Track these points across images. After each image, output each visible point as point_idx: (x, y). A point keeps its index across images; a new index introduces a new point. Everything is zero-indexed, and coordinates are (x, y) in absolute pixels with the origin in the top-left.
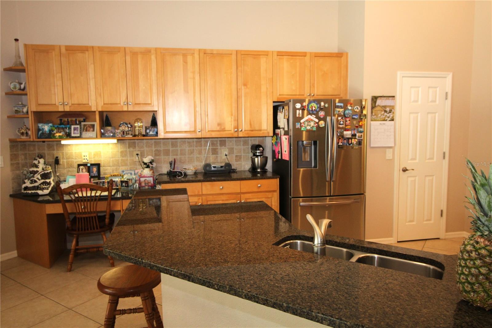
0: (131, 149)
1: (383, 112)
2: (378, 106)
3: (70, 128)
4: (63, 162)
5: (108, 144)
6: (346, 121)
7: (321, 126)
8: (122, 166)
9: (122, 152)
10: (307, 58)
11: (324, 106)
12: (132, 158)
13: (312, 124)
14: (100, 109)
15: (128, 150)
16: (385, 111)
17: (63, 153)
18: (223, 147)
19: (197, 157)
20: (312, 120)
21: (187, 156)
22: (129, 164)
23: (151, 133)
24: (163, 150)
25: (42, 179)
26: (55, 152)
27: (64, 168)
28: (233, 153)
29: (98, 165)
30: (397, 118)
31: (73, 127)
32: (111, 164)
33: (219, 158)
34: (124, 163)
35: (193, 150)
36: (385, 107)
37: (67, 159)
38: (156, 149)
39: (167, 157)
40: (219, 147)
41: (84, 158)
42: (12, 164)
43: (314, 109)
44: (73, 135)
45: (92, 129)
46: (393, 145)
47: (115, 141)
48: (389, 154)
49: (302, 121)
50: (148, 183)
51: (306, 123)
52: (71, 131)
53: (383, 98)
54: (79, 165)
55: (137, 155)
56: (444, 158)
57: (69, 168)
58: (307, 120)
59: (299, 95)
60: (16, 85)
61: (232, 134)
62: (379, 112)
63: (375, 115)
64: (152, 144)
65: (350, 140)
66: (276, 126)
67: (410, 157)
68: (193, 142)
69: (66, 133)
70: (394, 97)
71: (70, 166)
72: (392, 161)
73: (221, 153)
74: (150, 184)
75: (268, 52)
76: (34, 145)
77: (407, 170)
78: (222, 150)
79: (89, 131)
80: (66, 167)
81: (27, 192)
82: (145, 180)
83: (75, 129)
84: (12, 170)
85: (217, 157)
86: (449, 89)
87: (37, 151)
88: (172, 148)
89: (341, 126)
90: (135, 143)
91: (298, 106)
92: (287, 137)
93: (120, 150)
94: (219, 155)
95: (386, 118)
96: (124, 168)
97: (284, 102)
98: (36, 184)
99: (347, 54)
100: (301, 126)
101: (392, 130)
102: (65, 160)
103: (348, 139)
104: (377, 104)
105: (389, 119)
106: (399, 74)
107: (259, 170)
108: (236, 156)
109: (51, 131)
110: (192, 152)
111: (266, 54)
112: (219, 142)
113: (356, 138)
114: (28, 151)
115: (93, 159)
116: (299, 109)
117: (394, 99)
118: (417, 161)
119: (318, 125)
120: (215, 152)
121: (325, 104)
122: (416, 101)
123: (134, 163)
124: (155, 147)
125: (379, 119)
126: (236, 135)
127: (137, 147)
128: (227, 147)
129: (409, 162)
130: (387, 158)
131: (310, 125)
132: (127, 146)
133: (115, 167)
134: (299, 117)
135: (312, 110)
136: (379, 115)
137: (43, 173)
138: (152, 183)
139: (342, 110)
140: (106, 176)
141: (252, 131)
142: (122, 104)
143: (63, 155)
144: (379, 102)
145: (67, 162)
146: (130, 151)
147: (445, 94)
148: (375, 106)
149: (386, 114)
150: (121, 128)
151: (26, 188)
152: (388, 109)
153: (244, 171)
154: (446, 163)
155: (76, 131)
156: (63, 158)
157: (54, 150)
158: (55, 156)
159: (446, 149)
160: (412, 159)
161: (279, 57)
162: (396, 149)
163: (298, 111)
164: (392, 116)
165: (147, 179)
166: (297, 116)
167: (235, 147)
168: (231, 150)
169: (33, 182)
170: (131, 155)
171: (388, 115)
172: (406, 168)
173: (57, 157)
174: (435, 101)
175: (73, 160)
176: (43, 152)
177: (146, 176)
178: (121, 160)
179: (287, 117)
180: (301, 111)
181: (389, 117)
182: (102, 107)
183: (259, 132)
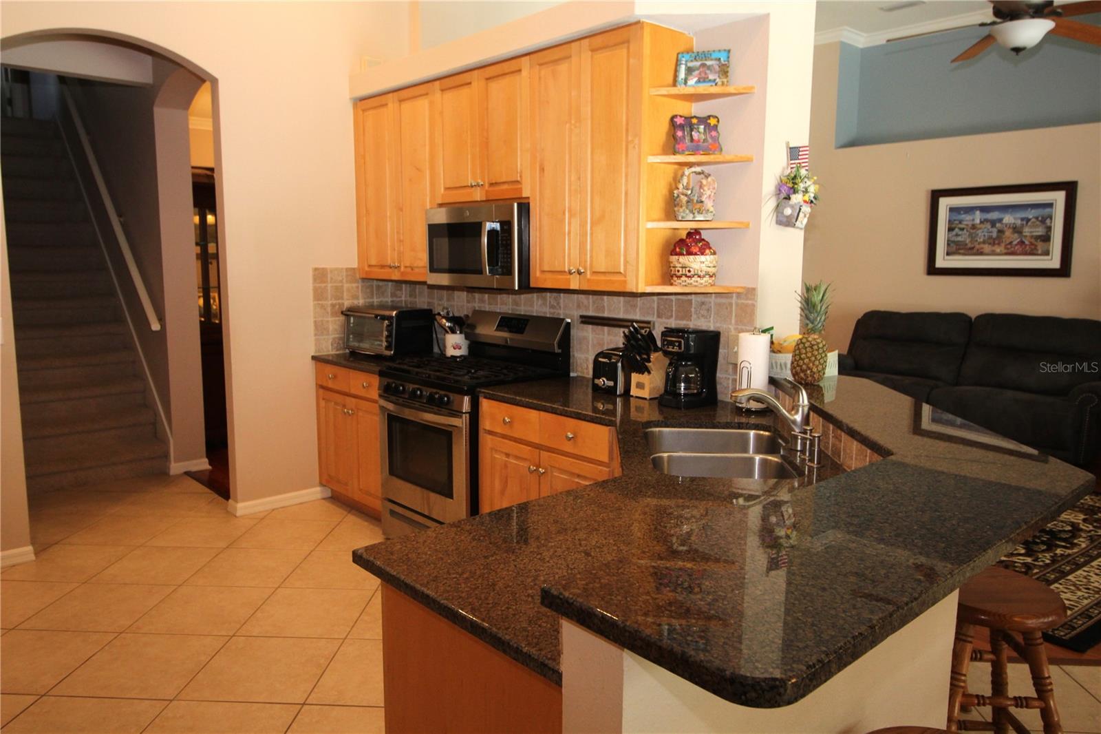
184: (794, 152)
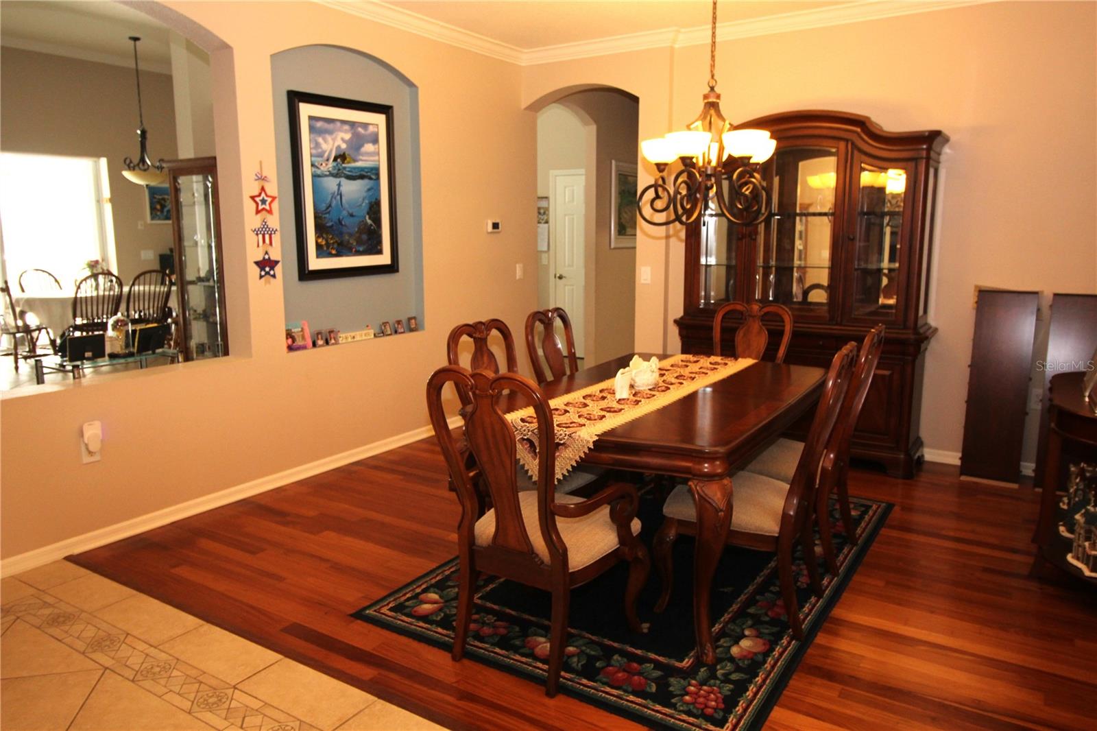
1: (537, 214)
16: (540, 213)
30: (551, 221)
36: (539, 208)
46: (547, 249)
48: (543, 259)
70: (548, 198)
72: (547, 267)
77: (563, 277)
95: (540, 221)
101: (547, 234)
105: (544, 221)
106: (551, 172)
117: (548, 201)
122: (571, 202)
129: (566, 268)
130: (544, 263)
149: (540, 216)
152: (542, 211)
162: (551, 254)
164: (546, 218)
171: (542, 217)
172: (562, 275)
181: (543, 220)
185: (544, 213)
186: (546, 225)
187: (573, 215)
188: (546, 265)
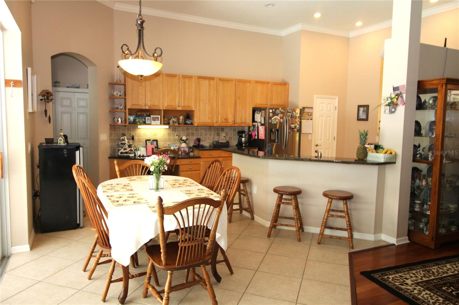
0: (174, 132)
1: (307, 115)
2: (305, 112)
3: (145, 119)
4: (136, 138)
5: (161, 128)
6: (292, 120)
7: (281, 122)
8: (168, 141)
9: (168, 134)
10: (270, 85)
11: (283, 112)
12: (174, 137)
13: (277, 120)
14: (165, 109)
15: (172, 132)
16: (309, 115)
17: (136, 133)
18: (223, 132)
19: (209, 138)
20: (277, 119)
21: (203, 137)
22: (172, 140)
23: (188, 123)
24: (191, 133)
25: (129, 148)
26: (131, 132)
27: (136, 142)
28: (228, 136)
29: (157, 141)
30: (314, 119)
31: (147, 118)
32: (162, 140)
33: (220, 138)
34: (169, 140)
35: (207, 133)
36: (308, 113)
37: (138, 137)
38: (187, 132)
39: (192, 137)
40: (220, 132)
41: (147, 136)
42: (110, 139)
43: (278, 113)
44: (147, 123)
45: (157, 120)
46: (311, 132)
47: (167, 127)
48: (310, 137)
49: (272, 119)
50: (185, 151)
51: (274, 120)
52: (146, 120)
53: (307, 108)
54: (146, 141)
55: (177, 135)
56: (334, 139)
57: (139, 142)
58: (275, 119)
59: (265, 104)
60: (118, 93)
61: (231, 125)
62: (306, 115)
63: (304, 117)
64: (185, 129)
65: (294, 129)
66: (254, 121)
67: (319, 139)
68: (207, 128)
69: (143, 121)
70: (312, 108)
71: (140, 141)
72: (311, 140)
73: (221, 135)
74: (186, 152)
75: (251, 81)
76: (120, 128)
77: (318, 145)
78: (222, 134)
79: (156, 120)
80: (137, 142)
81: (123, 155)
82: (184, 150)
83: (148, 119)
84: (110, 143)
85: (219, 138)
86: (337, 105)
87: (121, 132)
88: (196, 131)
89: (290, 122)
90: (176, 128)
91: (271, 111)
92: (263, 127)
93: (168, 132)
94: (220, 137)
95: (309, 119)
96: (169, 143)
97: (261, 108)
98: (126, 151)
99: (289, 83)
100: (272, 122)
101: (312, 125)
102: (137, 138)
103: (293, 128)
104: (305, 111)
105: (310, 119)
106: (315, 96)
107: (244, 145)
108: (229, 137)
109: (135, 120)
110: (206, 135)
111: (250, 82)
112: (220, 129)
113: (296, 128)
114: (116, 131)
115: (152, 137)
116: (271, 113)
117: (313, 109)
118: (322, 141)
119: (280, 121)
120: (218, 135)
121: (283, 110)
122: (322, 110)
123: (175, 140)
124: (187, 131)
125: (305, 119)
126: (233, 125)
127: (177, 131)
128: (225, 132)
129: (319, 141)
130: (309, 139)
131: (276, 121)
132: (172, 130)
133: (164, 142)
134: (271, 117)
135: (277, 113)
136: (306, 117)
137: (129, 144)
138: (188, 151)
139: (290, 114)
140: (160, 147)
141: (241, 123)
142: (176, 106)
143: (136, 134)
144: (306, 110)
145: (138, 139)
146: (173, 133)
147: (335, 107)
148: (304, 112)
149: (309, 116)
150: (172, 120)
151: (121, 153)
152: (310, 114)
153: (233, 146)
154: (335, 142)
155: (148, 121)
156: (136, 136)
157: (131, 131)
158: (132, 135)
159: (335, 135)
160: (320, 140)
161: (256, 83)
162: (313, 134)
163: (270, 114)
164: (311, 118)
165: (185, 149)
166: (270, 116)
167: (229, 132)
168: (227, 134)
169: (125, 149)
170: (174, 136)
171: (310, 117)
172: (317, 144)
173: (133, 136)
174: (330, 111)
175: (141, 137)
176: (125, 132)
177: (184, 147)
178: (168, 138)
179: (264, 116)
180: (272, 114)
181: (310, 118)
182: (166, 107)
183: (245, 124)
184: (395, 89)
185: (311, 115)
186: (311, 121)
187: (323, 116)
188: (310, 140)
